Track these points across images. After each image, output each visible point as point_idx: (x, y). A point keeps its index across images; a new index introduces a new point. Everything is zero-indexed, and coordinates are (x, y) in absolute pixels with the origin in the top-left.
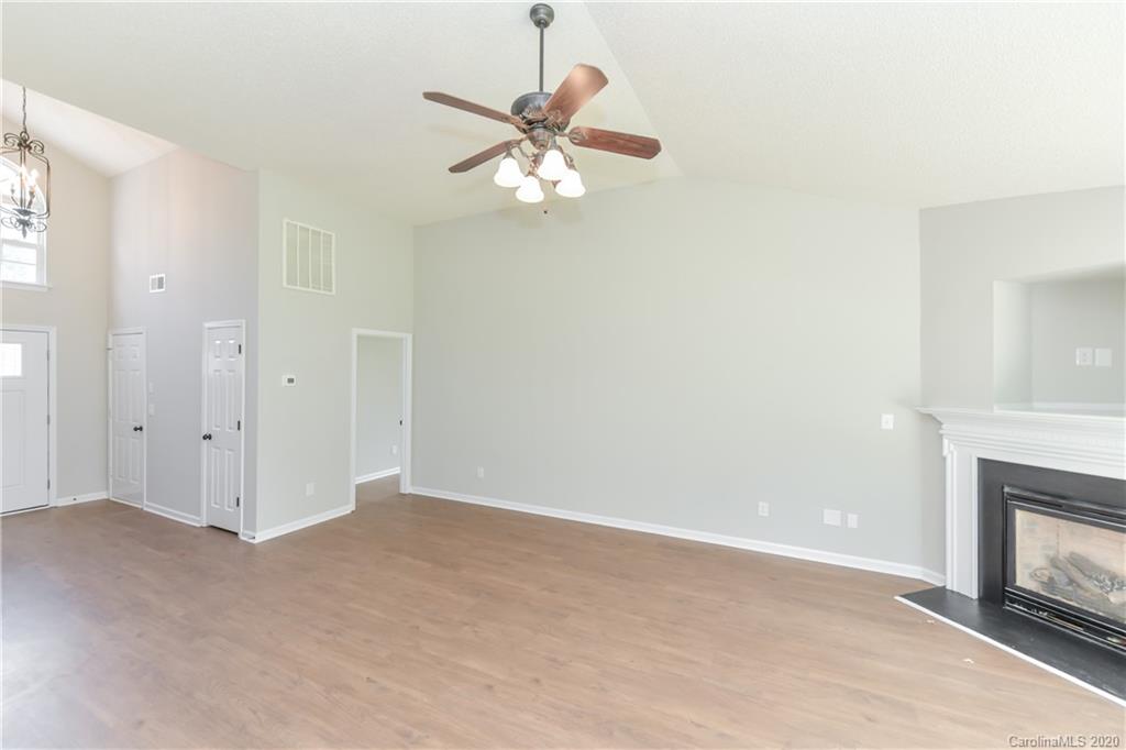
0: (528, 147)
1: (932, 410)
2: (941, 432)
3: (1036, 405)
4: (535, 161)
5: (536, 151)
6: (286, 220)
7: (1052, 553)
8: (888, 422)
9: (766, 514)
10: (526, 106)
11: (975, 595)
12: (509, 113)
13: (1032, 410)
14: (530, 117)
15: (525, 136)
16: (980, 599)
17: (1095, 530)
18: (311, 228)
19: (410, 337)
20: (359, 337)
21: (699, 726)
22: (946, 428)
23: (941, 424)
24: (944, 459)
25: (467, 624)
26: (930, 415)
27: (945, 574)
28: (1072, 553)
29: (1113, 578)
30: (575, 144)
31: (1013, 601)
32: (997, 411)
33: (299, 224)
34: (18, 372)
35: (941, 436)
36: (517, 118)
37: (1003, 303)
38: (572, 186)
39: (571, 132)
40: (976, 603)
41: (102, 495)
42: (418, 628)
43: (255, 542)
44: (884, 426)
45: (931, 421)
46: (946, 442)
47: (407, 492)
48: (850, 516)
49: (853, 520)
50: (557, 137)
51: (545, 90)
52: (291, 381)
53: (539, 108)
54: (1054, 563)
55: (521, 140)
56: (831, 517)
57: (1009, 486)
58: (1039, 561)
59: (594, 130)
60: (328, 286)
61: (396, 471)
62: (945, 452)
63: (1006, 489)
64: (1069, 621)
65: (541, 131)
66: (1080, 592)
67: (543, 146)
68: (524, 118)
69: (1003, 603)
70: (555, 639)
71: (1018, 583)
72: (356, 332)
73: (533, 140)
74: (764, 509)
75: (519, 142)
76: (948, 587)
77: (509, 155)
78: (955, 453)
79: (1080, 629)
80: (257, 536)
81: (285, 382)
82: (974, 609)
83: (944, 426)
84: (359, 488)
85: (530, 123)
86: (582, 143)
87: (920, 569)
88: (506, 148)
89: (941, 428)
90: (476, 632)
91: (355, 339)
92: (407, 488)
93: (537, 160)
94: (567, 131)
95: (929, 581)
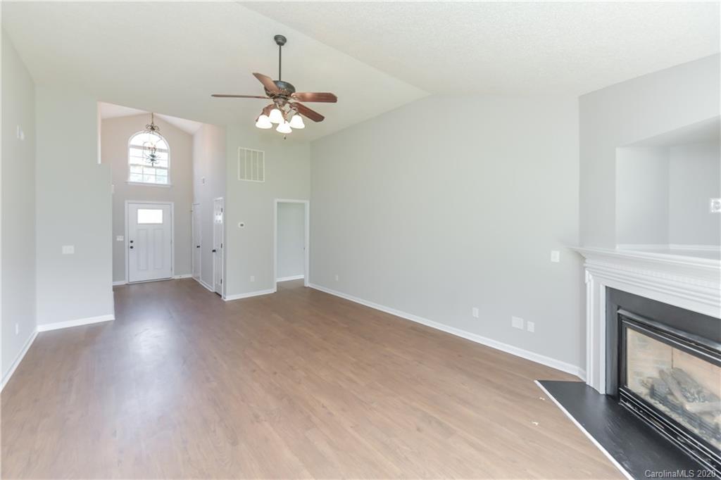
1: (581, 250)
2: (585, 265)
6: (239, 148)
8: (556, 256)
9: (478, 316)
11: (602, 391)
16: (607, 395)
18: (252, 150)
19: (307, 203)
20: (278, 203)
22: (589, 262)
23: (584, 259)
24: (585, 285)
26: (579, 253)
27: (586, 372)
31: (626, 400)
33: (246, 149)
34: (161, 222)
35: (585, 267)
40: (603, 399)
41: (189, 276)
43: (225, 300)
44: (553, 260)
45: (579, 257)
46: (587, 272)
47: (307, 286)
48: (529, 322)
49: (531, 327)
51: (282, 80)
52: (242, 225)
56: (517, 323)
57: (622, 309)
60: (261, 178)
61: (302, 277)
62: (587, 281)
63: (619, 312)
69: (619, 401)
71: (630, 387)
72: (277, 200)
74: (476, 312)
76: (588, 383)
78: (592, 281)
80: (227, 297)
81: (239, 226)
83: (587, 261)
84: (278, 283)
87: (577, 368)
89: (584, 262)
91: (276, 205)
92: (307, 284)
95: (581, 377)
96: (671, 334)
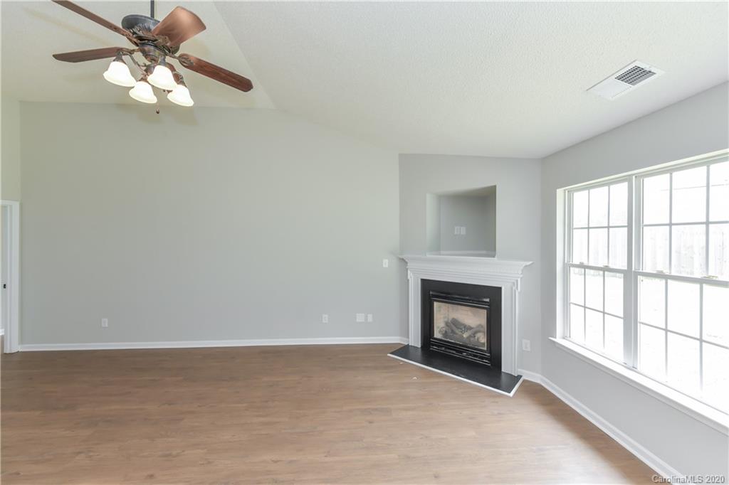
0: (139, 56)
1: (404, 256)
2: (407, 267)
3: (442, 252)
4: (146, 71)
5: (148, 63)
7: (446, 320)
8: (386, 263)
9: (327, 322)
10: (136, 24)
11: (420, 346)
12: (121, 27)
13: (440, 255)
14: (141, 33)
15: (137, 48)
16: (422, 347)
17: (459, 307)
21: (276, 462)
22: (410, 265)
23: (407, 263)
24: (408, 280)
25: (80, 453)
26: (403, 259)
27: (408, 338)
28: (453, 319)
29: (465, 326)
30: (184, 66)
31: (433, 345)
32: (429, 256)
35: (407, 269)
36: (128, 32)
37: (430, 204)
38: (181, 96)
39: (180, 57)
40: (420, 350)
42: (18, 474)
44: (384, 266)
45: (403, 262)
46: (409, 272)
47: (14, 351)
48: (369, 315)
49: (370, 318)
50: (167, 57)
51: (155, 17)
53: (149, 30)
54: (447, 324)
55: (134, 51)
56: (360, 318)
57: (433, 291)
58: (442, 325)
59: (200, 60)
62: (409, 277)
63: (431, 293)
64: (451, 349)
65: (152, 48)
66: (455, 335)
67: (154, 60)
68: (134, 33)
69: (430, 347)
70: (170, 440)
71: (435, 336)
73: (146, 54)
74: (325, 318)
75: (131, 52)
76: (410, 345)
77: (119, 59)
78: (413, 278)
79: (454, 352)
82: (419, 353)
85: (141, 38)
86: (190, 67)
87: (399, 338)
88: (117, 54)
89: (407, 265)
90: (90, 456)
92: (13, 347)
93: (148, 70)
94: (177, 55)
95: (402, 343)
96: (462, 299)
